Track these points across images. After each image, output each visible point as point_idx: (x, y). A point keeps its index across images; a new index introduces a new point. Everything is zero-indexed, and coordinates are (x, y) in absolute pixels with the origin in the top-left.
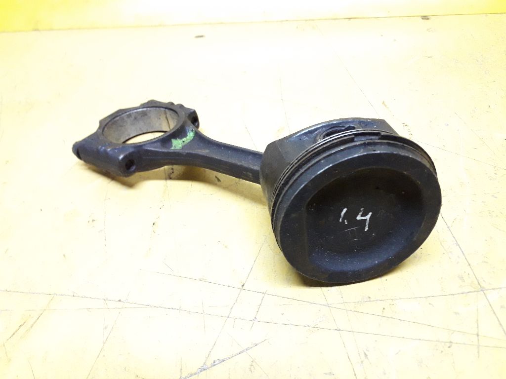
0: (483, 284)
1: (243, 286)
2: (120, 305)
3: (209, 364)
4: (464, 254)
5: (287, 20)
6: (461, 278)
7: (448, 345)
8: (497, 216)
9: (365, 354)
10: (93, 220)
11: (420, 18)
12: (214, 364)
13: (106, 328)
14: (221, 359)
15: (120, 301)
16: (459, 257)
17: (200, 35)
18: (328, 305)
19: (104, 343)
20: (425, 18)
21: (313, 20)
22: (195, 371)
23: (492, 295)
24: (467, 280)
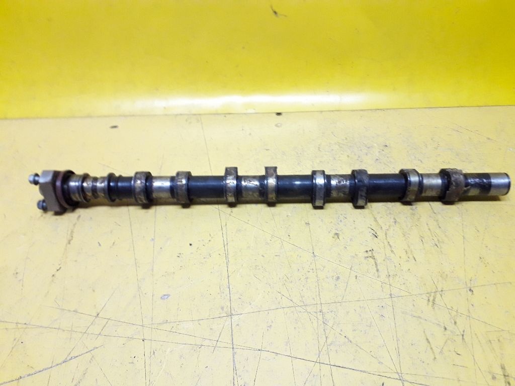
0: (233, 312)
1: (98, 315)
2: (25, 326)
3: (68, 359)
4: (230, 294)
5: (181, 114)
6: (222, 308)
7: (199, 346)
8: (259, 269)
9: (154, 352)
10: (17, 273)
11: (275, 115)
12: (71, 359)
13: (15, 340)
14: (76, 356)
15: (25, 324)
16: (226, 296)
18: (142, 326)
19: (13, 348)
20: (279, 114)
21: (200, 115)
22: (60, 362)
23: (235, 318)
24: (225, 309)
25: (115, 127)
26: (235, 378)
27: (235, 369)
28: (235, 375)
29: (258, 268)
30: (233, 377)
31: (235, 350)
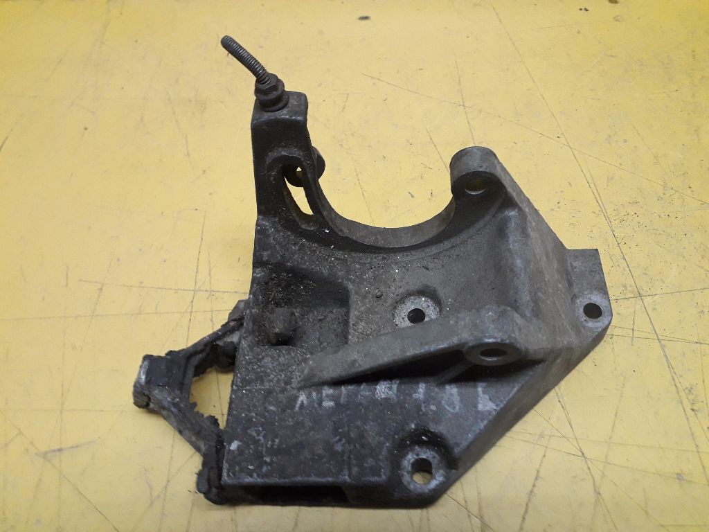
0: (642, 292)
4: (629, 267)
6: (625, 287)
11: (607, 1)
16: (624, 270)
17: (365, 15)
23: (648, 300)
24: (629, 289)
25: (366, 18)
26: (676, 379)
27: (670, 366)
28: (673, 374)
29: (658, 232)
30: (671, 378)
31: (662, 342)
